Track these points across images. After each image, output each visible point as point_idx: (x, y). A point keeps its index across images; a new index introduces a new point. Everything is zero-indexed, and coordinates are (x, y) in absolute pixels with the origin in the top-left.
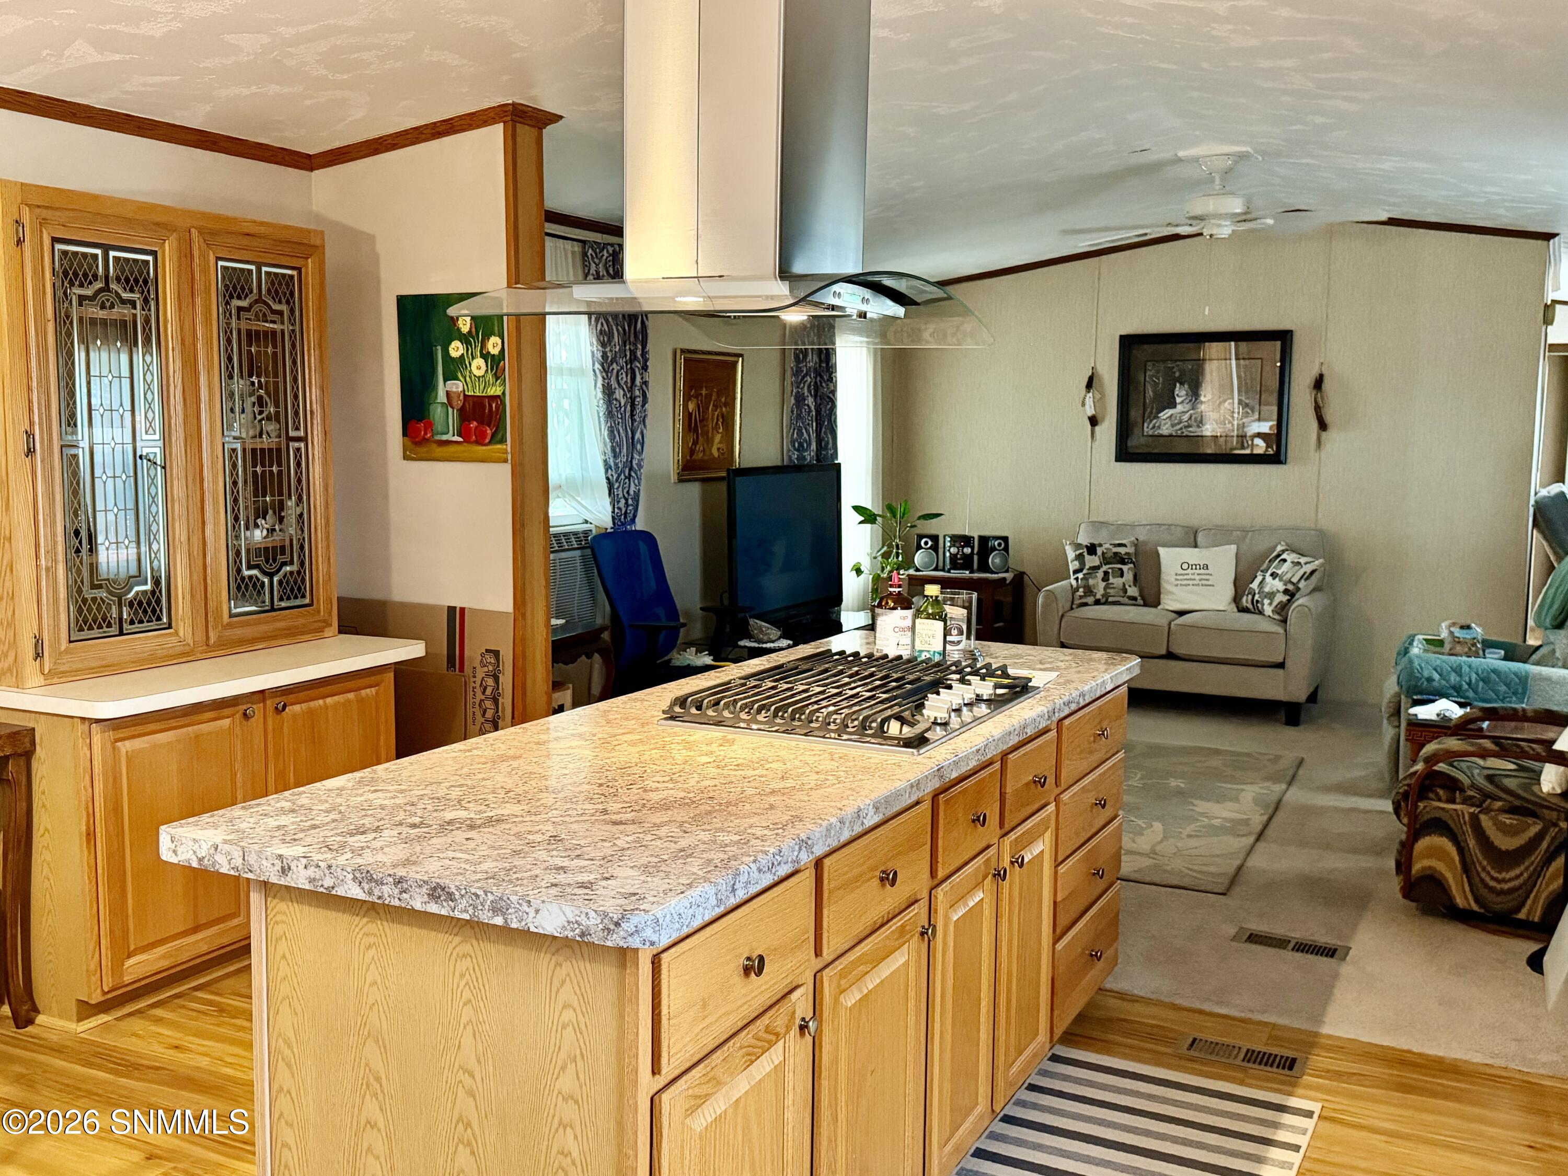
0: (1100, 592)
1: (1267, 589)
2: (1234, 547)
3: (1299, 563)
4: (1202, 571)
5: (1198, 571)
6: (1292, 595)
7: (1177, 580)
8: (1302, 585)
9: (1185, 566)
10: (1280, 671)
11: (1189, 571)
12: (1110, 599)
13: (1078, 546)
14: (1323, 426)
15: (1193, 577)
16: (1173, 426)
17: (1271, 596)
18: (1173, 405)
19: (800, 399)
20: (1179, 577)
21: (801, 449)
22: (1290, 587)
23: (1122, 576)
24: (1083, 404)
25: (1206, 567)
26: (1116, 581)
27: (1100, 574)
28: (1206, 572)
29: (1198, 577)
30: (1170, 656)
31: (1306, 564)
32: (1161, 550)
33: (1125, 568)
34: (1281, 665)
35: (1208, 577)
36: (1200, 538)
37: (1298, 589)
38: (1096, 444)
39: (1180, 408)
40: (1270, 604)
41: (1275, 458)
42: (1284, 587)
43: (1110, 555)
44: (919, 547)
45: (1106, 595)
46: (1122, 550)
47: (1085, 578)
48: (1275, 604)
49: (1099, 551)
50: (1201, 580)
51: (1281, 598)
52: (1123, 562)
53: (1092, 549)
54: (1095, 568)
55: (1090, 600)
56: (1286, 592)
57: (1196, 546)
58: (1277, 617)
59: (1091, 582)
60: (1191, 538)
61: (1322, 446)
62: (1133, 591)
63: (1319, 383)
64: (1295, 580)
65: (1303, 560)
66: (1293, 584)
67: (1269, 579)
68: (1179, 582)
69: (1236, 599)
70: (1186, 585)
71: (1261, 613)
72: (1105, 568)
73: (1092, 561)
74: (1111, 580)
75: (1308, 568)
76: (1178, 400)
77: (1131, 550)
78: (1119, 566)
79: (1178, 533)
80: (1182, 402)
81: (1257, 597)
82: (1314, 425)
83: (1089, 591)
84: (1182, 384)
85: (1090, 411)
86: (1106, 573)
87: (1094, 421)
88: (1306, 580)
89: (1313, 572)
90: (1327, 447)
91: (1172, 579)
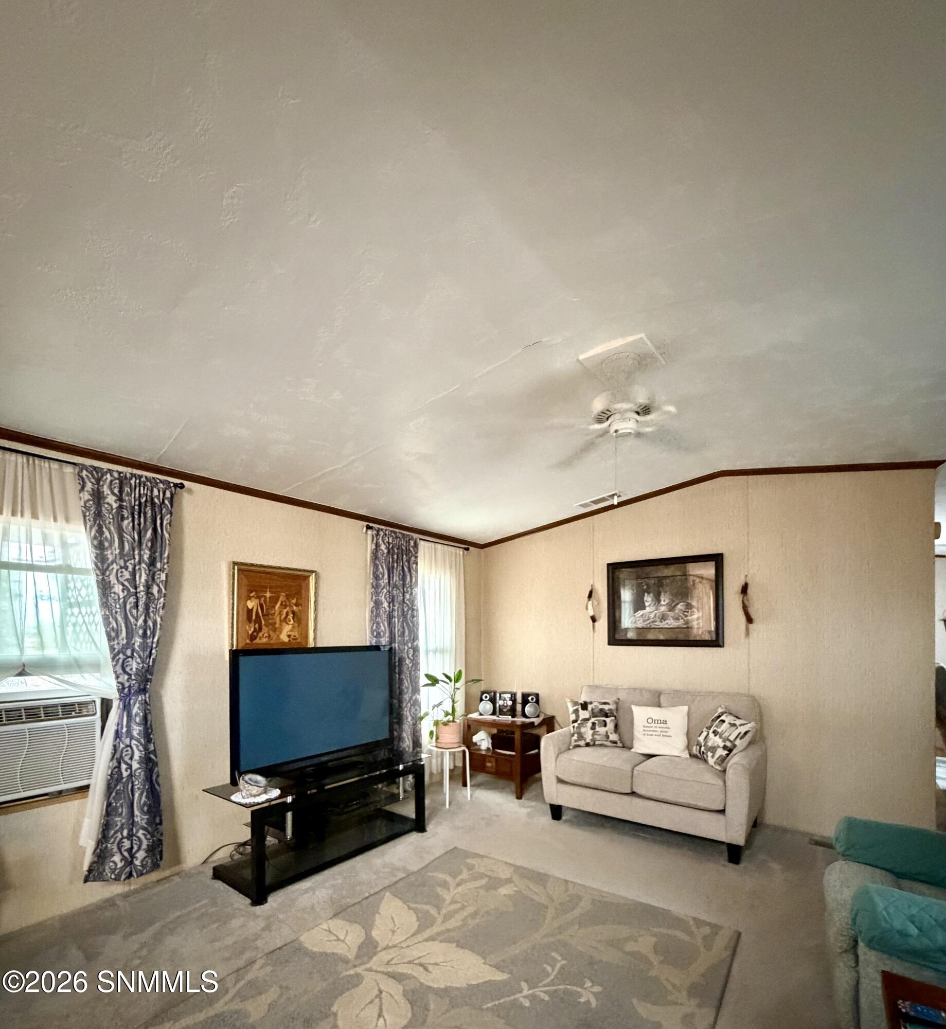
0: (589, 738)
1: (710, 744)
2: (686, 708)
3: (734, 725)
4: (662, 725)
5: (659, 725)
6: (730, 751)
7: (644, 731)
8: (738, 742)
9: (650, 721)
10: (720, 817)
11: (653, 725)
12: (597, 743)
13: (575, 703)
14: (749, 620)
15: (656, 729)
16: (644, 621)
17: (713, 749)
18: (644, 608)
19: (377, 604)
20: (646, 729)
21: (378, 635)
22: (728, 744)
23: (605, 725)
24: (587, 608)
25: (665, 722)
26: (601, 730)
27: (589, 724)
28: (665, 726)
29: (659, 730)
30: (633, 794)
31: (741, 725)
32: (634, 708)
33: (608, 720)
34: (722, 812)
35: (666, 730)
36: (663, 699)
37: (735, 746)
38: (596, 634)
39: (648, 609)
40: (713, 757)
41: (716, 642)
42: (723, 744)
43: (596, 710)
44: (481, 700)
45: (594, 740)
46: (606, 707)
47: (579, 727)
48: (717, 756)
49: (590, 707)
50: (661, 732)
51: (721, 752)
52: (606, 716)
53: (584, 706)
54: (587, 720)
55: (582, 743)
56: (725, 747)
57: (659, 706)
58: (718, 767)
59: (583, 730)
60: (656, 699)
61: (750, 635)
62: (613, 737)
63: (744, 590)
64: (732, 738)
65: (738, 722)
66: (730, 741)
67: (711, 735)
68: (646, 732)
69: (689, 747)
70: (652, 735)
71: (706, 761)
72: (593, 720)
73: (584, 714)
74: (598, 729)
75: (743, 730)
76: (647, 604)
77: (612, 707)
78: (604, 719)
79: (647, 696)
80: (649, 606)
81: (703, 749)
82: (743, 619)
83: (581, 737)
84: (649, 593)
85: (591, 613)
86: (594, 724)
87: (594, 619)
88: (741, 739)
89: (746, 733)
90: (754, 634)
91: (641, 729)
